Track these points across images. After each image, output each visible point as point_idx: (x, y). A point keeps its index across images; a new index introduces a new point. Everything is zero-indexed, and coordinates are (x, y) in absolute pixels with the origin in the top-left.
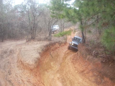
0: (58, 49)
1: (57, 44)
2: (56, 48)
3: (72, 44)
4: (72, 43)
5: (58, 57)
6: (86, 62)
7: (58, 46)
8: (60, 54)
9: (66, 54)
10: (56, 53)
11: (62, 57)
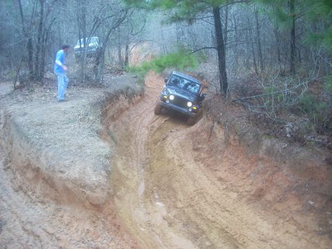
0: (127, 112)
1: (122, 97)
2: (121, 111)
3: (168, 97)
4: (169, 95)
5: (129, 141)
6: (260, 163)
7: (126, 104)
8: (134, 130)
9: (155, 129)
10: (123, 128)
11: (144, 140)
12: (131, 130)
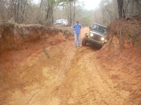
1: (60, 34)
3: (90, 35)
5: (61, 58)
7: (64, 38)
8: (66, 52)
11: (71, 58)
12: (64, 52)
